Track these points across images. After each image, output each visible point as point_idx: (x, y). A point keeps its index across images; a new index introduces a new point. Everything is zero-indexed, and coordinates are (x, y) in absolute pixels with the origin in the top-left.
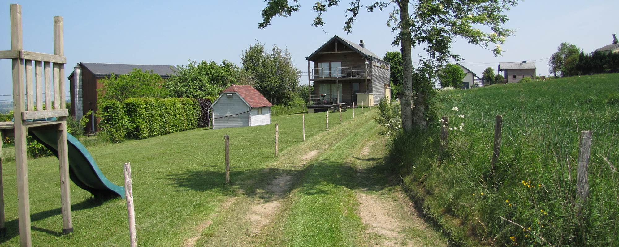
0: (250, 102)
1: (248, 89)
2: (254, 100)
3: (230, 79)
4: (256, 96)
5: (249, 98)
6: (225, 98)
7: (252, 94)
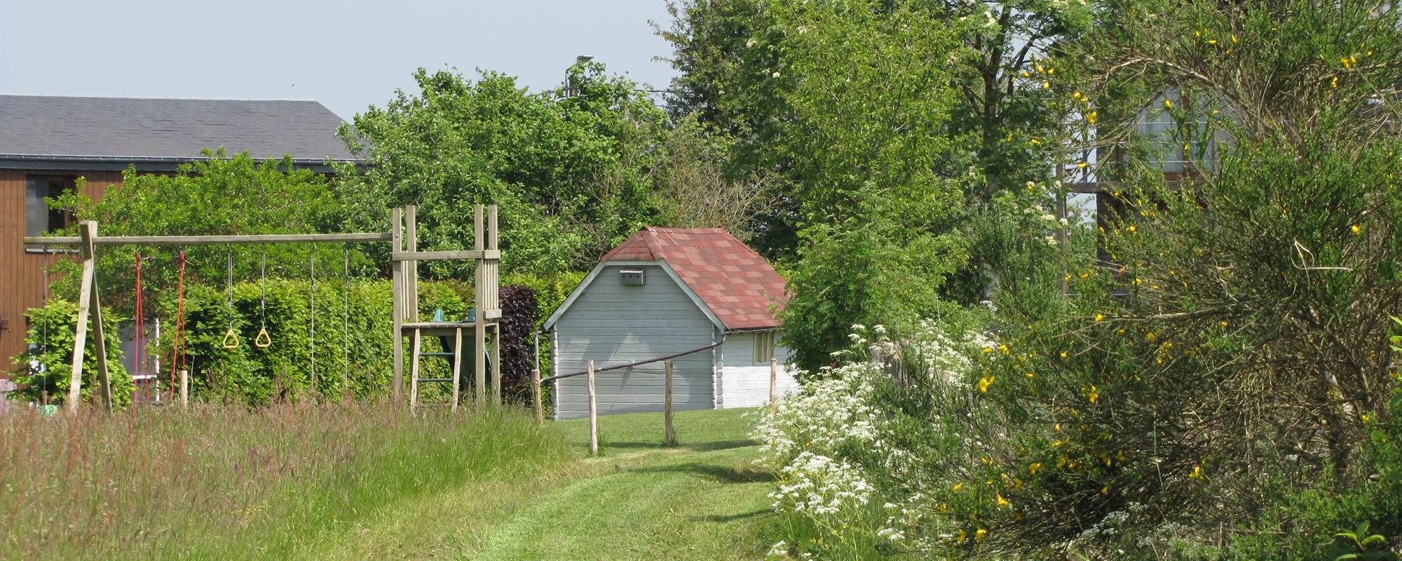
0: (717, 303)
1: (714, 247)
2: (742, 295)
3: (618, 173)
4: (750, 280)
5: (716, 289)
6: (610, 285)
7: (730, 268)
